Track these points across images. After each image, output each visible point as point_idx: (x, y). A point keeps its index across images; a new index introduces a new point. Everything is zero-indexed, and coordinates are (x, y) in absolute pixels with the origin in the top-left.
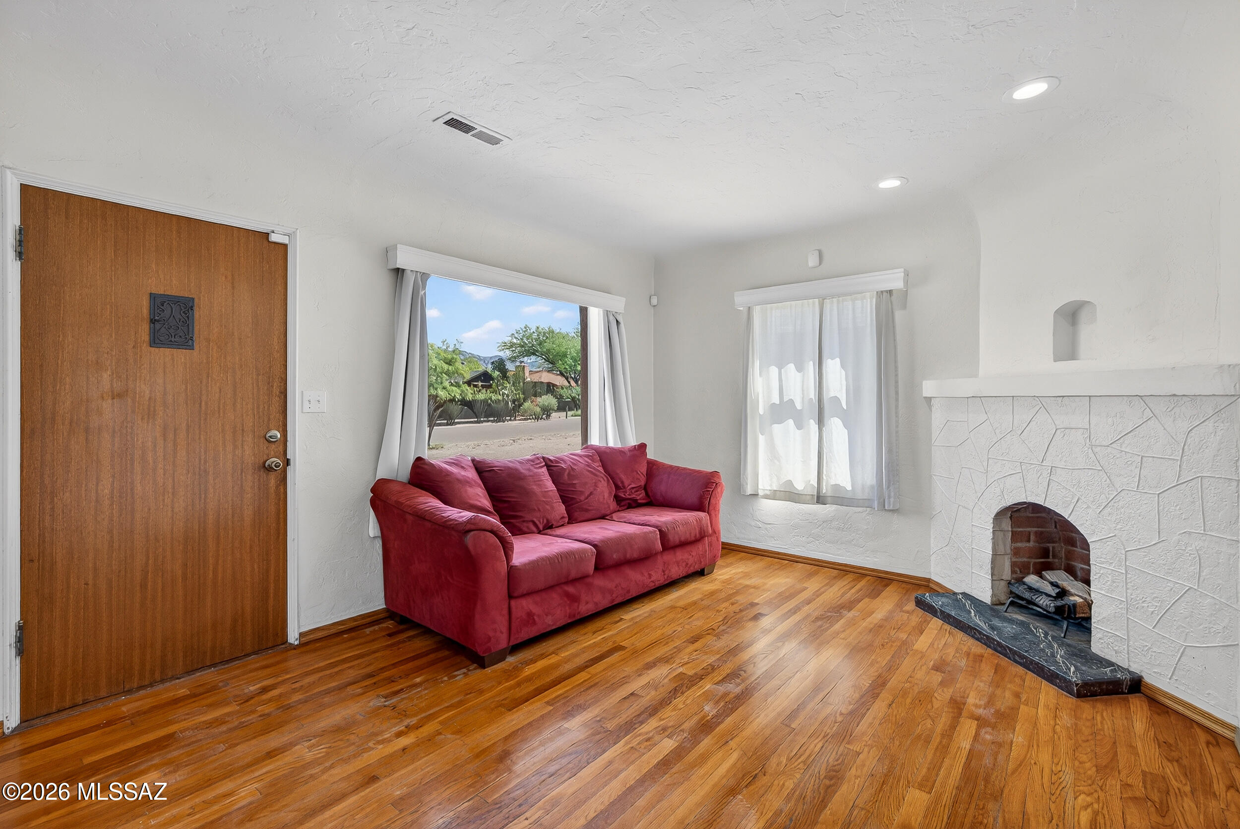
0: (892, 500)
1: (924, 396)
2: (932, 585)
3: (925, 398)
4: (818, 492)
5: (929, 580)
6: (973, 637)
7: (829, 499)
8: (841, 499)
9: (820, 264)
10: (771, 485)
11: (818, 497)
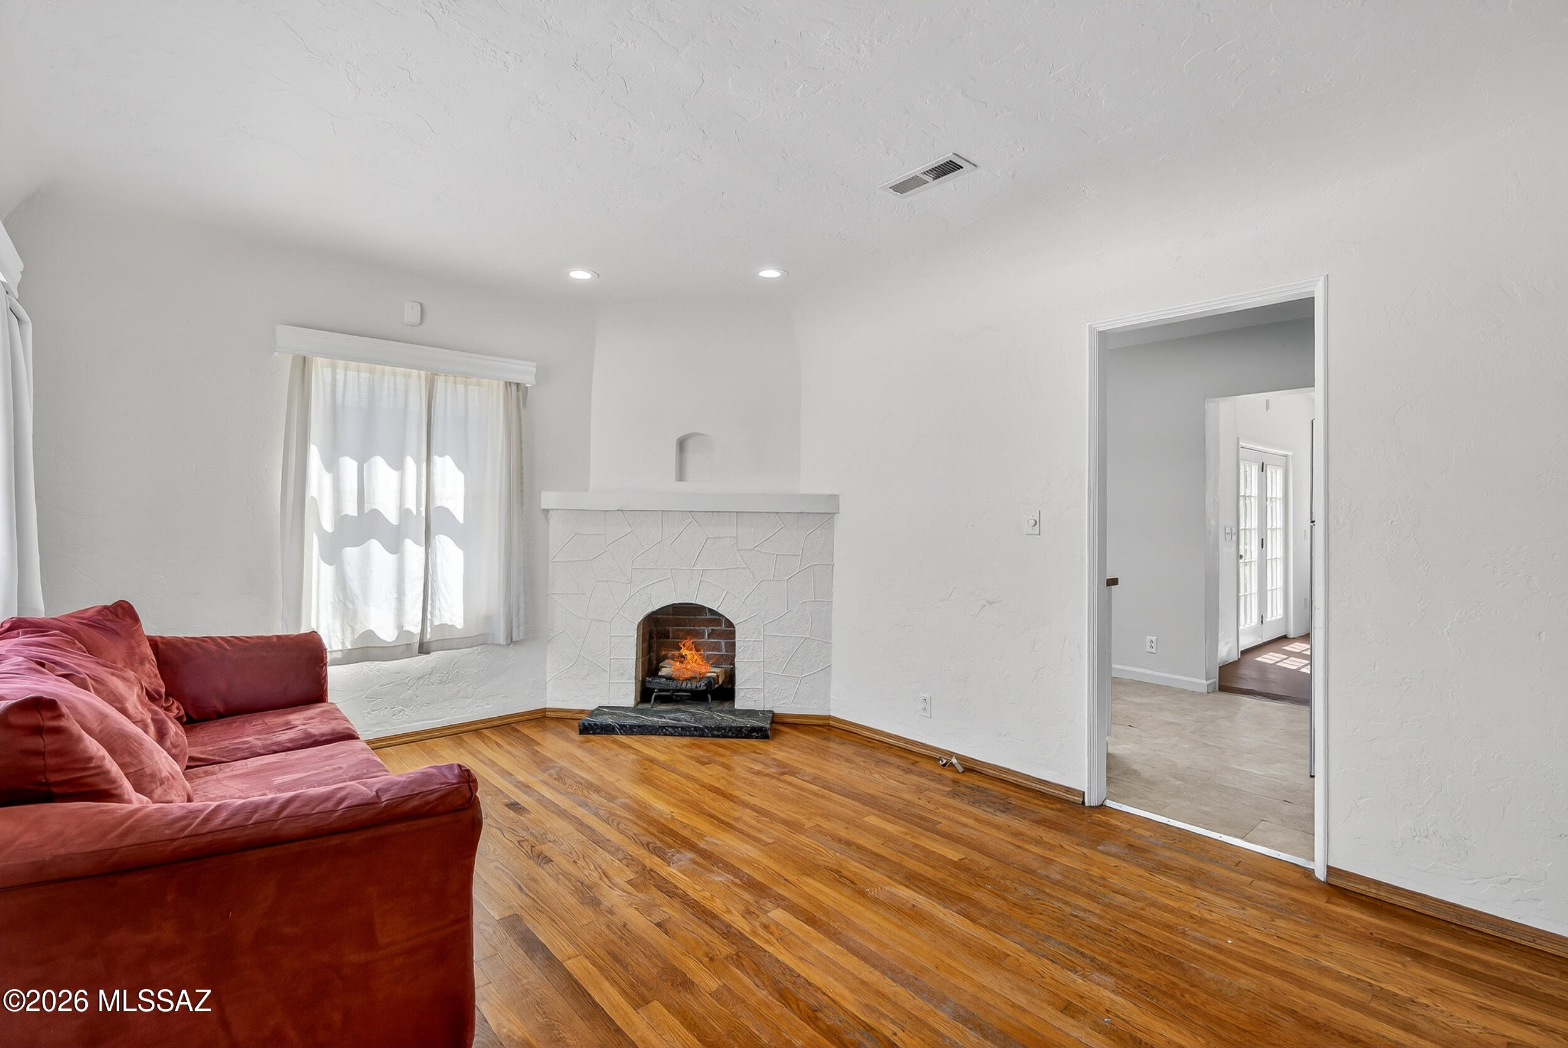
0: (522, 628)
1: (542, 507)
2: (549, 714)
3: (542, 510)
4: (421, 638)
5: (544, 710)
6: (665, 735)
7: (434, 646)
8: (449, 641)
9: (420, 324)
10: (343, 643)
11: (421, 645)
